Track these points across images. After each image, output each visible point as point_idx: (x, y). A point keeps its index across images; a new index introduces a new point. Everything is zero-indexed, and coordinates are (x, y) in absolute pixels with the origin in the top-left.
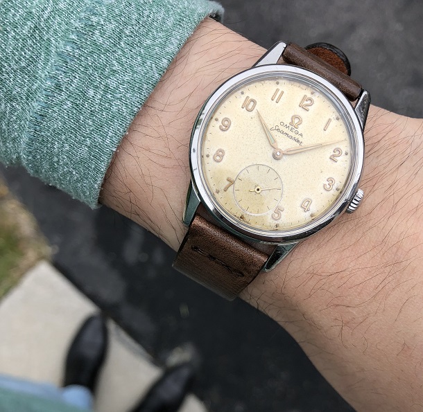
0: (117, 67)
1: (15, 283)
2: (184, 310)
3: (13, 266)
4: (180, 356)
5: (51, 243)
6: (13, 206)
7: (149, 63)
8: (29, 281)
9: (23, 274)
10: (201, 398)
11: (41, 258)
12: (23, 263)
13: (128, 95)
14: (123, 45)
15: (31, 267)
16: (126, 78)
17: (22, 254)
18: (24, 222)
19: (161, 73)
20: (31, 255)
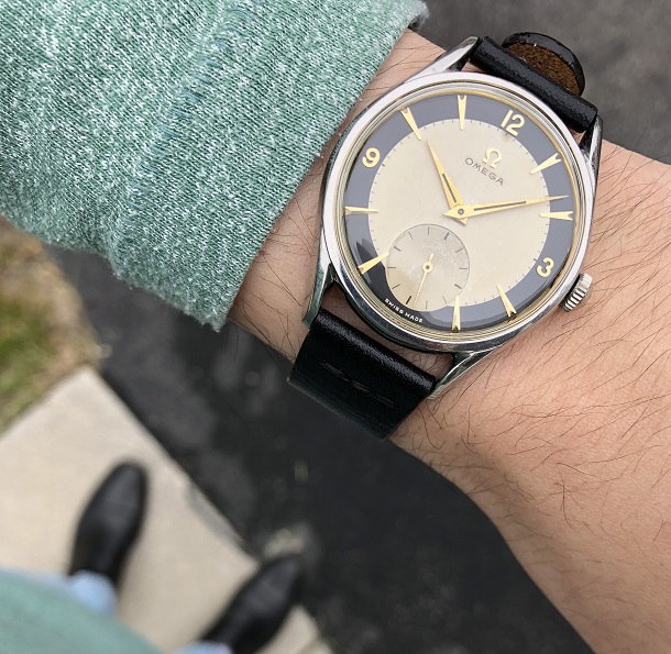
0: (319, 37)
1: (38, 398)
2: (301, 471)
3: (37, 369)
4: (287, 542)
5: (102, 340)
6: (47, 273)
7: (367, 37)
8: (60, 397)
9: (52, 385)
10: (313, 613)
11: (84, 362)
12: (54, 367)
13: (339, 79)
14: (327, 9)
15: (66, 375)
16: (335, 54)
17: (53, 352)
18: (62, 301)
19: (385, 52)
20: (68, 355)
